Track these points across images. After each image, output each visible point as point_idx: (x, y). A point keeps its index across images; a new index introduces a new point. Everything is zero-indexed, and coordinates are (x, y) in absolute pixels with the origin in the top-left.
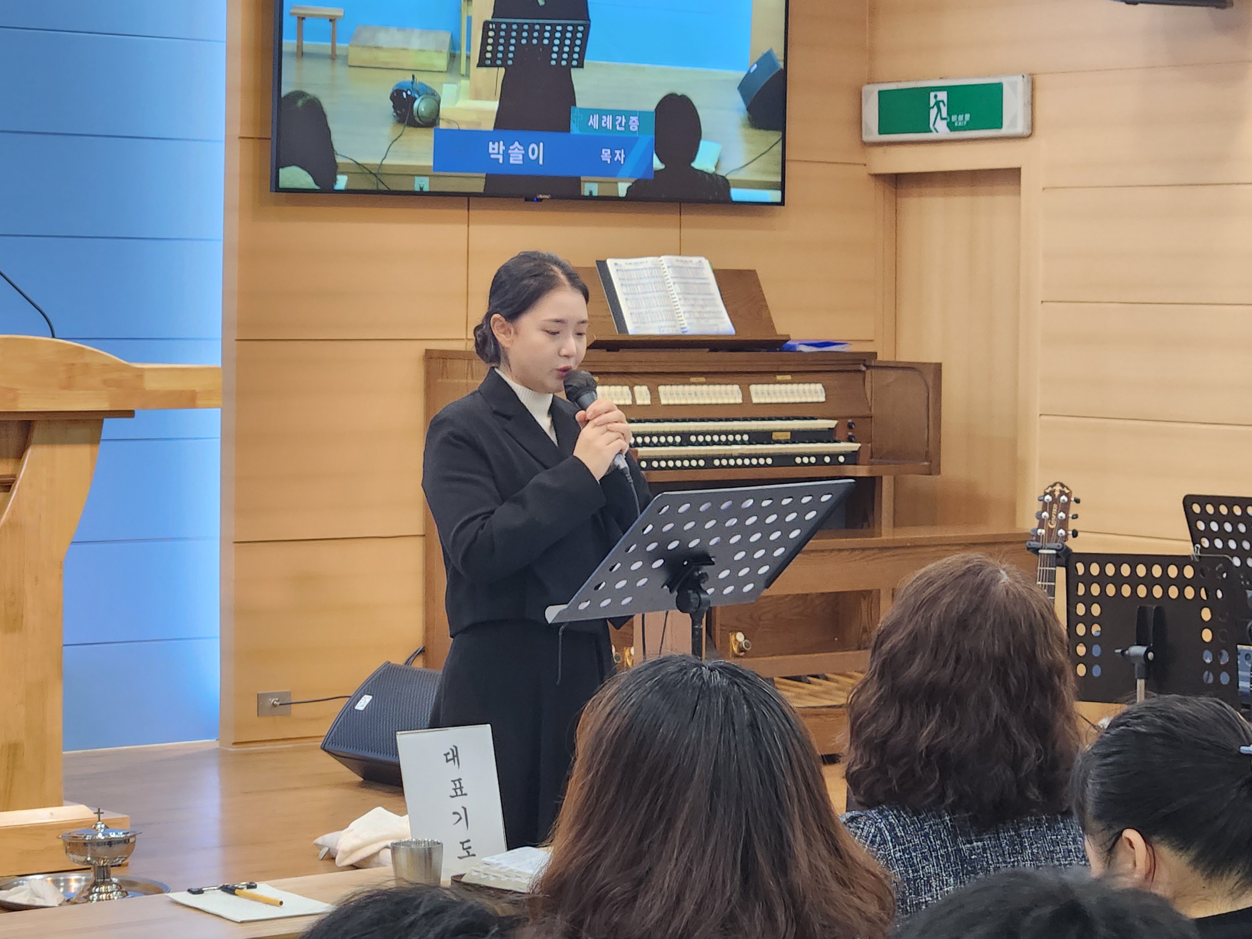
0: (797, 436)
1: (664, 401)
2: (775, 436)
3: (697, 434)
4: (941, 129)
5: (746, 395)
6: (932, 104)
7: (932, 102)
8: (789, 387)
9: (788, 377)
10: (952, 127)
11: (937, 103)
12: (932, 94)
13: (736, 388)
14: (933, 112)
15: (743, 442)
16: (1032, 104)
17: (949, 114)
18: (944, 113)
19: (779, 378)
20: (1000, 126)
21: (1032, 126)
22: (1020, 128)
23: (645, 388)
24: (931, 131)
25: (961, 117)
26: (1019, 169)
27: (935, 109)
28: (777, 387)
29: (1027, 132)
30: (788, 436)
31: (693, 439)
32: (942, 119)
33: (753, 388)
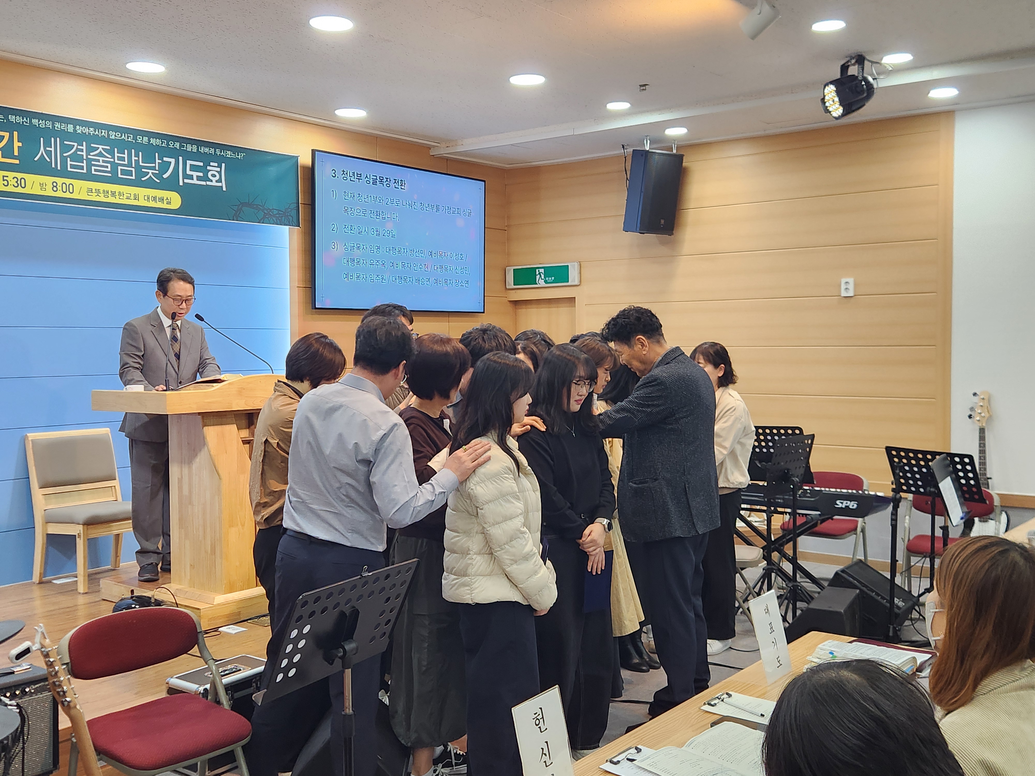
4: (542, 283)
6: (537, 274)
7: (537, 273)
10: (546, 282)
11: (539, 274)
12: (537, 270)
14: (538, 277)
16: (580, 273)
17: (545, 277)
18: (543, 277)
20: (568, 282)
21: (580, 281)
22: (576, 283)
24: (537, 284)
25: (550, 279)
26: (575, 298)
27: (539, 276)
29: (579, 284)
32: (542, 279)
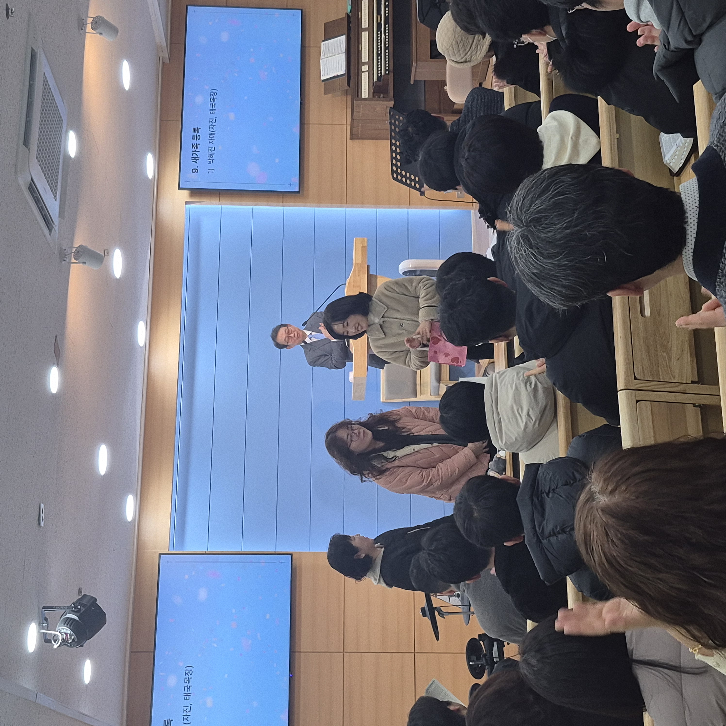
0: (379, 13)
1: (367, 61)
2: (379, 21)
3: (378, 51)
5: (365, 29)
8: (363, 13)
9: (360, 13)
13: (363, 33)
15: (381, 34)
19: (360, 17)
23: (363, 67)
28: (363, 18)
30: (379, 17)
31: (379, 52)
33: (363, 27)
